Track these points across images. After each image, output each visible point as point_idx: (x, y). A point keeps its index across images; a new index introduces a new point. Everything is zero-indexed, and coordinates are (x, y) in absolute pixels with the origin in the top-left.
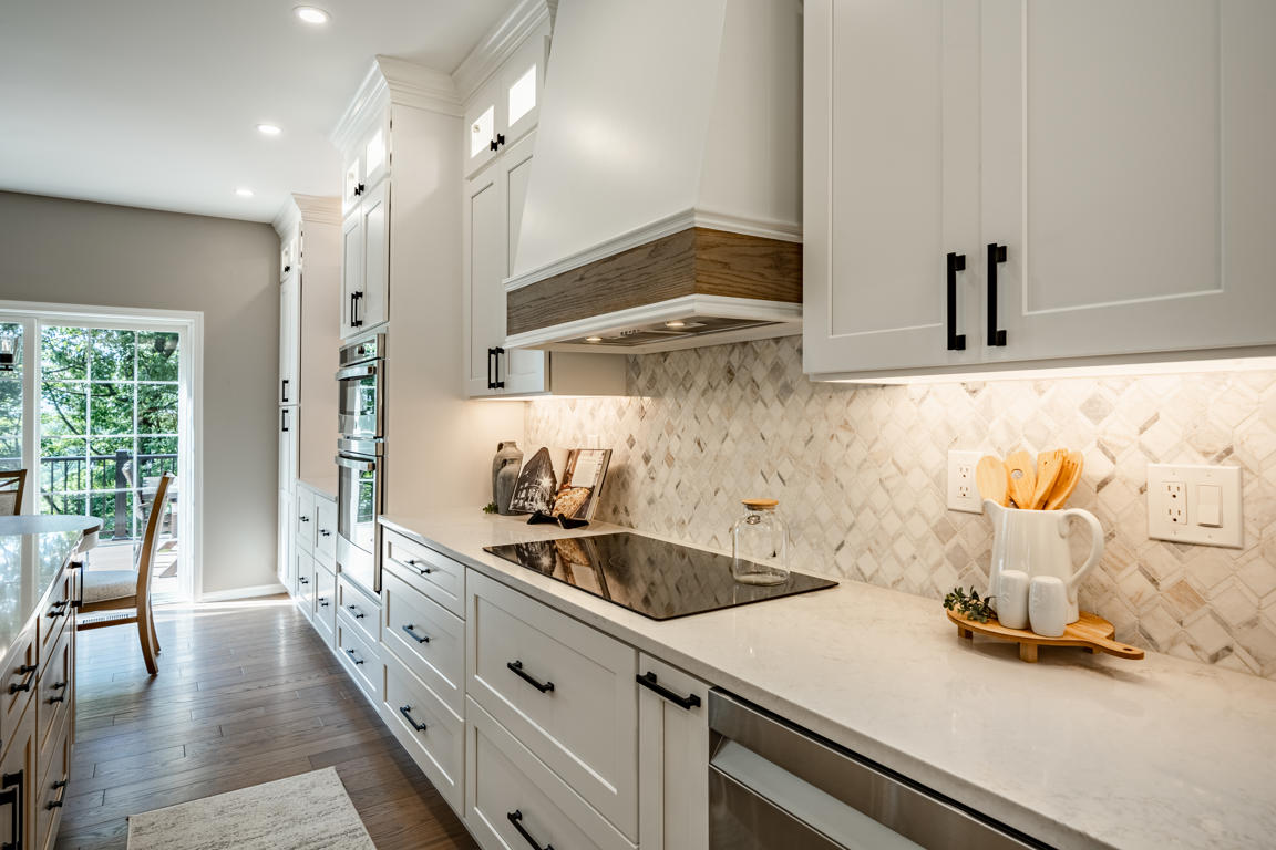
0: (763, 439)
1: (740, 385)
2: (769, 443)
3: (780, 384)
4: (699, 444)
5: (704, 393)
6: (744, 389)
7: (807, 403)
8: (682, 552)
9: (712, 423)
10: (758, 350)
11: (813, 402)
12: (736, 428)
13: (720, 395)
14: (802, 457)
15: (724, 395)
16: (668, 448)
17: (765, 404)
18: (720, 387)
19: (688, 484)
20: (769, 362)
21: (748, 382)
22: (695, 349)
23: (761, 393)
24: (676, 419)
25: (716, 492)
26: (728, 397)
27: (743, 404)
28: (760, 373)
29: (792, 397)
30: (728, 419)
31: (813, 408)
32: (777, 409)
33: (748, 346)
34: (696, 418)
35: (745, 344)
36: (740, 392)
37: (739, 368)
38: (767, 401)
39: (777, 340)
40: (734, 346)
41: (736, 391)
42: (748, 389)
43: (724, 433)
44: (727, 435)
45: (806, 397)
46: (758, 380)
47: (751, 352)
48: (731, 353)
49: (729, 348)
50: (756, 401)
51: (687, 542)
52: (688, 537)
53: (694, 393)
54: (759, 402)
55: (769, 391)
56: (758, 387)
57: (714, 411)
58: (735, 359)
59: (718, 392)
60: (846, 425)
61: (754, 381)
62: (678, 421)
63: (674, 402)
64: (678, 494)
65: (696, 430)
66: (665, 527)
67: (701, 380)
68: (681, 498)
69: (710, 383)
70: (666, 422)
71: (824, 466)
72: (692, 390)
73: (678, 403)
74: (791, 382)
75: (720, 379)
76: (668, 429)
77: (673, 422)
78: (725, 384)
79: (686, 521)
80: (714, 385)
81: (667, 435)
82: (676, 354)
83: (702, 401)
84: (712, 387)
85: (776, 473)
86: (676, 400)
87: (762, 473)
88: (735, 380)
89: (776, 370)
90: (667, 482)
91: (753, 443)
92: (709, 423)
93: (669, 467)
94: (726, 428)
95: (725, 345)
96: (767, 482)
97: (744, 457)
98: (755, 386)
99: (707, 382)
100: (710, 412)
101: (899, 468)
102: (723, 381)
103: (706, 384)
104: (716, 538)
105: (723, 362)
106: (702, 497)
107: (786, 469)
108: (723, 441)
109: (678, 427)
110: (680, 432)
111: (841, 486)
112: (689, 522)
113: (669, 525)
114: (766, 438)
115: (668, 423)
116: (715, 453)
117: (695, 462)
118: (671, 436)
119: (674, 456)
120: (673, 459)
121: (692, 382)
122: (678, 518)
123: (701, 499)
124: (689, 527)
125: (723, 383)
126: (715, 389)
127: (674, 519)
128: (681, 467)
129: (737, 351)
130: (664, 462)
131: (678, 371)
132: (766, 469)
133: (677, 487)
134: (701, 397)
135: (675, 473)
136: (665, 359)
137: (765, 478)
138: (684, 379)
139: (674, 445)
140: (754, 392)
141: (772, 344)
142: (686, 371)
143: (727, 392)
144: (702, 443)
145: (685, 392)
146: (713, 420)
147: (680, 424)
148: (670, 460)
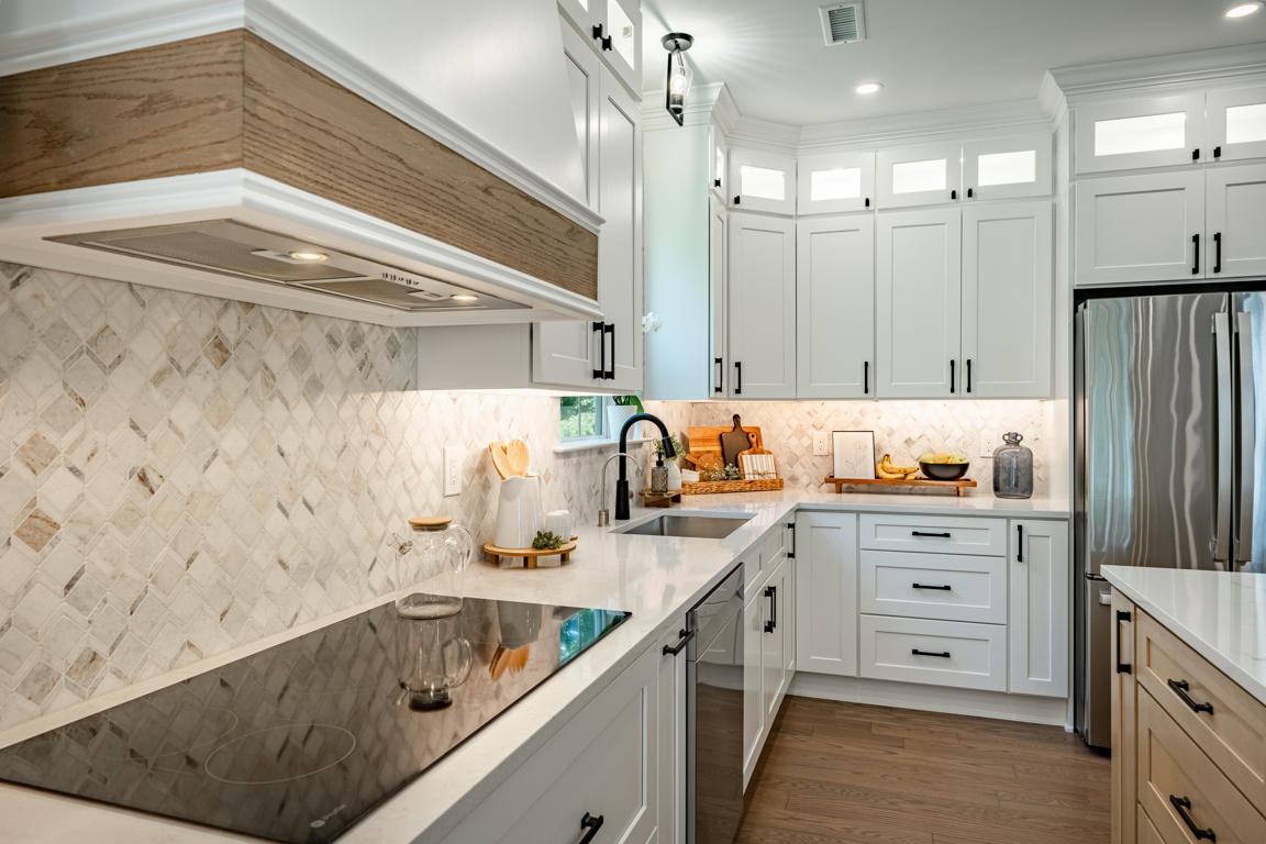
0: (282, 455)
1: (242, 372)
2: (292, 460)
3: (306, 376)
4: (143, 478)
5: (158, 378)
6: (248, 379)
7: (340, 404)
8: (88, 728)
9: (181, 435)
10: (272, 322)
11: (346, 404)
12: (233, 441)
13: (200, 386)
14: (334, 473)
15: (208, 386)
16: (33, 503)
17: (286, 405)
18: (199, 370)
19: (107, 569)
20: (289, 343)
21: (256, 370)
22: (130, 284)
23: (278, 386)
24: (63, 430)
25: (190, 561)
26: (217, 390)
27: (248, 401)
28: (276, 359)
29: (322, 397)
30: (217, 428)
31: (346, 412)
32: (303, 412)
33: (253, 313)
34: (135, 427)
35: (249, 306)
36: (242, 383)
37: (237, 343)
38: (289, 398)
39: (301, 315)
40: (227, 304)
41: (232, 380)
42: (258, 378)
43: (211, 451)
44: (215, 455)
45: (338, 397)
46: (274, 367)
47: (260, 320)
48: (220, 315)
50: (271, 399)
51: (108, 695)
52: (109, 681)
53: (125, 383)
54: (277, 401)
55: (290, 385)
56: (274, 379)
57: (186, 414)
58: (229, 326)
59: (194, 379)
60: (377, 431)
61: (266, 368)
62: (72, 435)
63: (58, 389)
64: (75, 602)
65: (133, 452)
66: (22, 701)
67: (149, 350)
68: (84, 609)
69: (172, 360)
70: (23, 438)
71: (357, 478)
72: (119, 370)
73: (72, 394)
74: (321, 376)
75: (199, 357)
76: (33, 455)
77: (52, 437)
78: (210, 367)
79: (102, 650)
80: (185, 365)
81: (25, 472)
82: (60, 280)
83: (156, 393)
84: (179, 368)
85: (301, 499)
86: (65, 385)
87: (280, 506)
88: (231, 360)
89: (300, 357)
90: (28, 586)
91: (265, 463)
92: (172, 435)
93: (36, 546)
94: (213, 444)
95: (208, 297)
96: (287, 516)
97: (248, 487)
98: (270, 377)
99: (164, 356)
100: (174, 415)
101: (415, 468)
102: (204, 360)
103: (163, 361)
104: (191, 645)
105: (203, 325)
106: (153, 582)
107: (313, 492)
108: (206, 467)
109: (71, 450)
110: (78, 460)
111: (373, 498)
112: (113, 648)
113: (36, 688)
114: (286, 453)
115: (31, 441)
116: (186, 492)
117: (128, 518)
118: (42, 473)
119: (56, 518)
120: (55, 526)
121: (119, 351)
122: (74, 656)
123: (151, 588)
124: (109, 663)
125: (206, 364)
126: (188, 372)
127: (59, 666)
128: (82, 539)
129: (232, 314)
130: (15, 540)
131: (71, 321)
132: (285, 499)
133: (69, 587)
134: (151, 384)
135: (62, 557)
136: (16, 284)
137: (284, 511)
138: (94, 341)
139: (56, 492)
140: (267, 384)
141: (293, 317)
142: (99, 324)
143: (214, 380)
144: (150, 475)
145: (95, 372)
146: (182, 428)
147: (79, 439)
148: (38, 530)
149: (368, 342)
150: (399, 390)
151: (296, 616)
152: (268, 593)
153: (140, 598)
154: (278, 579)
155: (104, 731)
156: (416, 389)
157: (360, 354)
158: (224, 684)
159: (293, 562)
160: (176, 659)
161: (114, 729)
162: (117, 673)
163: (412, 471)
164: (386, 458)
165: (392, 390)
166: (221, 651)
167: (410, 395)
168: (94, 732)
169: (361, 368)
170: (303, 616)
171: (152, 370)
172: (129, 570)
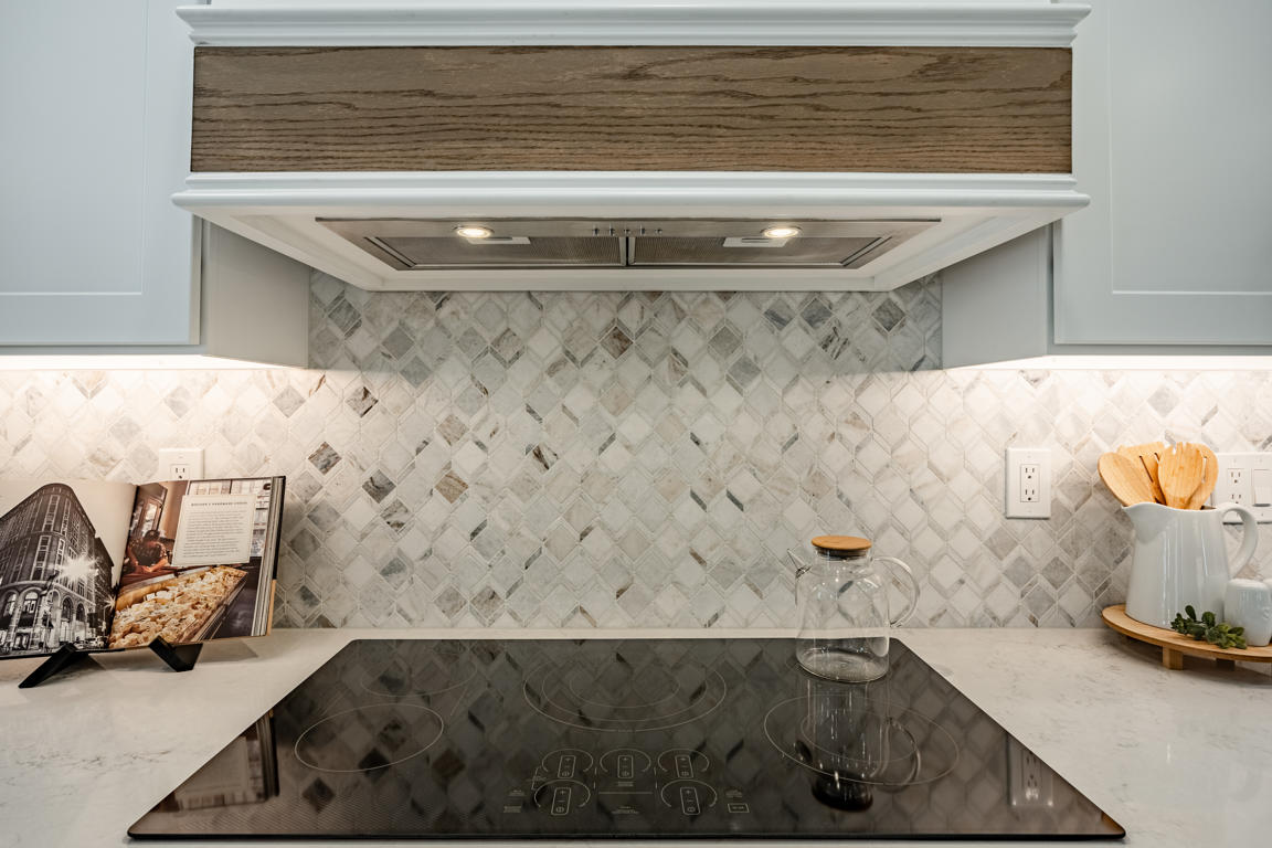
0: (697, 443)
1: (645, 359)
2: (711, 449)
3: (733, 359)
4: (538, 455)
5: (553, 369)
6: (652, 366)
7: (786, 390)
8: (488, 650)
9: (575, 419)
10: (684, 306)
11: (798, 389)
12: (633, 426)
13: (596, 374)
14: (776, 468)
15: (606, 374)
16: (448, 466)
17: (703, 391)
18: (597, 359)
19: (505, 526)
20: (708, 326)
21: (662, 357)
22: (529, 293)
23: (691, 371)
24: (471, 412)
25: (584, 535)
26: (615, 378)
27: (653, 387)
28: (689, 342)
29: (758, 380)
30: (614, 413)
31: (797, 397)
32: (726, 399)
33: (659, 302)
34: (531, 411)
35: (655, 294)
36: (646, 370)
37: (641, 332)
38: (705, 384)
39: (725, 295)
40: (628, 296)
41: (632, 368)
42: (665, 364)
43: (607, 435)
44: (612, 439)
45: (783, 381)
46: (686, 351)
47: (669, 307)
48: (619, 307)
49: (619, 299)
50: (681, 385)
51: (504, 629)
52: (506, 619)
53: (522, 375)
54: (690, 388)
55: (709, 369)
56: (686, 364)
57: (580, 400)
58: (631, 318)
59: (590, 369)
60: (855, 420)
61: (676, 354)
62: (478, 417)
63: (467, 381)
64: (478, 547)
65: (530, 432)
66: (437, 611)
67: (546, 346)
68: (485, 555)
69: (567, 353)
70: (442, 418)
71: (817, 477)
72: (518, 364)
73: (479, 385)
74: (756, 358)
75: (596, 348)
76: (449, 430)
77: (463, 418)
78: (607, 356)
79: (501, 592)
80: (580, 356)
81: (444, 443)
82: (471, 298)
83: (549, 382)
84: (574, 360)
85: (724, 492)
86: (473, 378)
87: (694, 496)
88: (631, 350)
89: (724, 339)
90: (444, 527)
91: (674, 451)
92: (567, 419)
93: (451, 499)
94: (610, 428)
95: (607, 293)
96: (704, 507)
97: (652, 474)
98: (679, 361)
99: (560, 348)
100: (568, 401)
101: (938, 474)
102: (601, 351)
103: (559, 353)
104: (583, 612)
105: (600, 320)
106: (546, 545)
107: (744, 485)
108: (602, 450)
109: (477, 428)
110: (483, 436)
111: (848, 504)
112: (509, 593)
113: (448, 606)
114: (703, 441)
115: (448, 420)
116: (580, 470)
117: (525, 487)
118: (456, 444)
119: (466, 480)
120: (464, 485)
121: (518, 349)
122: (477, 590)
123: (544, 550)
124: (508, 604)
125: (603, 354)
126: (583, 363)
127: (465, 594)
128: (486, 499)
129: (635, 305)
130: (435, 491)
131: (478, 327)
132: (702, 489)
133: (474, 534)
134: (545, 376)
135: (469, 511)
136: (439, 306)
137: (699, 502)
138: (497, 342)
139: (466, 460)
140: (676, 370)
141: (716, 299)
142: (501, 328)
143: (611, 369)
144: (545, 453)
145: (498, 366)
146: (577, 413)
147: (484, 420)
148: (452, 487)
149: (840, 314)
150: (902, 369)
151: (716, 617)
152: (676, 583)
153: (534, 557)
154: (691, 573)
155: (501, 659)
156: (939, 367)
157: (824, 329)
158: (620, 658)
159: (714, 558)
160: (569, 619)
161: (508, 658)
162: (513, 614)
163: (929, 476)
164: (874, 456)
165: (884, 371)
166: (616, 626)
167: (927, 378)
168: (493, 656)
169: (825, 347)
170: (725, 619)
171: (548, 362)
172: (524, 531)
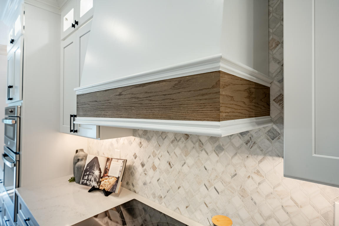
0: (206, 169)
1: (192, 142)
2: (209, 172)
3: (215, 145)
4: (170, 164)
5: (172, 142)
6: (194, 144)
9: (177, 156)
12: (190, 161)
15: (183, 145)
16: (153, 163)
17: (207, 154)
18: (181, 140)
19: (163, 180)
21: (197, 141)
23: (204, 147)
24: (157, 151)
25: (179, 188)
26: (185, 146)
27: (194, 150)
28: (203, 139)
29: (223, 153)
30: (186, 156)
32: (213, 157)
34: (168, 152)
36: (192, 145)
38: (208, 151)
41: (189, 144)
42: (197, 144)
43: (184, 162)
44: (185, 163)
50: (201, 151)
53: (166, 143)
54: (203, 152)
55: (209, 147)
56: (203, 144)
57: (178, 151)
59: (180, 143)
61: (200, 141)
62: (159, 152)
63: (157, 142)
64: (159, 184)
65: (168, 158)
67: (171, 135)
68: (160, 186)
69: (175, 138)
70: (152, 151)
72: (166, 139)
73: (158, 144)
74: (223, 145)
75: (181, 137)
76: (154, 154)
78: (184, 140)
81: (153, 157)
83: (172, 145)
84: (177, 140)
85: (213, 187)
86: (158, 142)
87: (205, 185)
88: (189, 138)
90: (153, 177)
91: (200, 170)
92: (175, 156)
93: (154, 171)
94: (184, 160)
96: (208, 190)
97: (195, 175)
98: (201, 143)
99: (174, 137)
100: (175, 151)
104: (179, 209)
106: (171, 188)
107: (219, 186)
108: (183, 166)
110: (159, 157)
112: (164, 198)
113: (154, 196)
114: (207, 169)
115: (153, 152)
116: (178, 170)
117: (167, 172)
118: (155, 158)
119: (156, 167)
121: (166, 136)
122: (158, 194)
123: (171, 189)
125: (183, 139)
126: (178, 141)
127: (156, 195)
128: (160, 172)
130: (151, 168)
132: (207, 184)
133: (158, 181)
134: (171, 144)
135: (157, 175)
137: (207, 188)
139: (157, 162)
140: (200, 146)
143: (185, 143)
144: (171, 164)
145: (162, 140)
146: (177, 155)
147: (159, 153)
148: (154, 168)
149: (252, 133)
152: (200, 210)
153: (169, 190)
154: (205, 209)
157: (247, 137)
159: (210, 206)
160: (176, 210)
162: (165, 203)
165: (271, 156)
169: (247, 144)
171: (171, 140)
172: (167, 183)
